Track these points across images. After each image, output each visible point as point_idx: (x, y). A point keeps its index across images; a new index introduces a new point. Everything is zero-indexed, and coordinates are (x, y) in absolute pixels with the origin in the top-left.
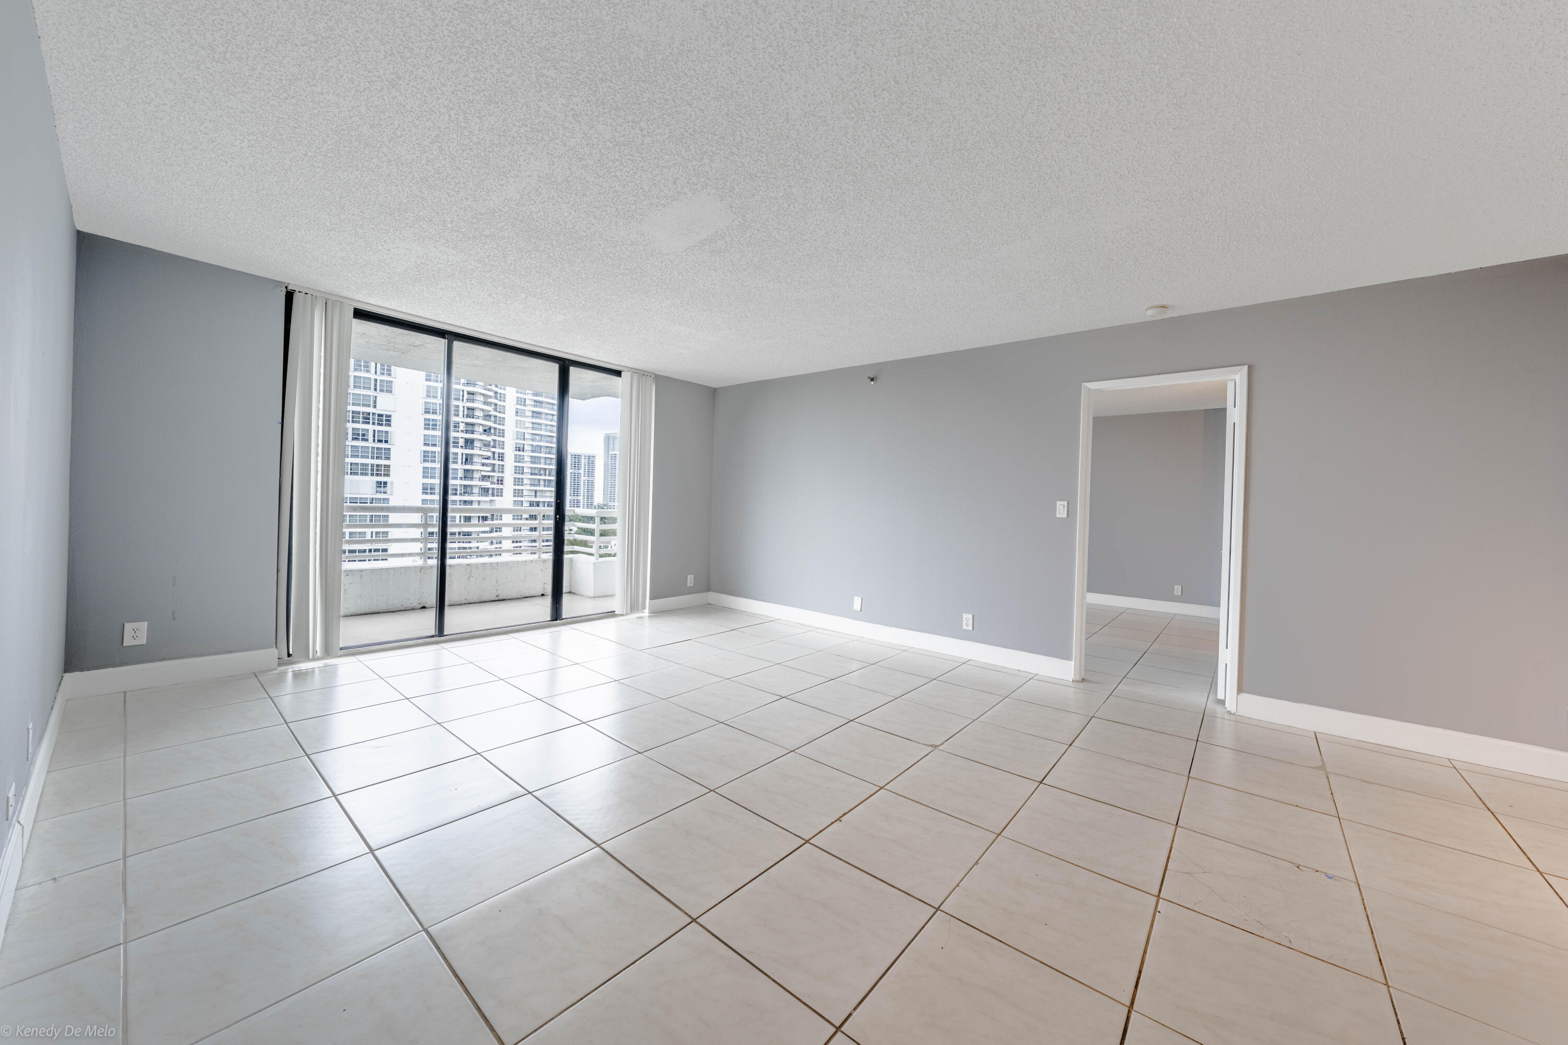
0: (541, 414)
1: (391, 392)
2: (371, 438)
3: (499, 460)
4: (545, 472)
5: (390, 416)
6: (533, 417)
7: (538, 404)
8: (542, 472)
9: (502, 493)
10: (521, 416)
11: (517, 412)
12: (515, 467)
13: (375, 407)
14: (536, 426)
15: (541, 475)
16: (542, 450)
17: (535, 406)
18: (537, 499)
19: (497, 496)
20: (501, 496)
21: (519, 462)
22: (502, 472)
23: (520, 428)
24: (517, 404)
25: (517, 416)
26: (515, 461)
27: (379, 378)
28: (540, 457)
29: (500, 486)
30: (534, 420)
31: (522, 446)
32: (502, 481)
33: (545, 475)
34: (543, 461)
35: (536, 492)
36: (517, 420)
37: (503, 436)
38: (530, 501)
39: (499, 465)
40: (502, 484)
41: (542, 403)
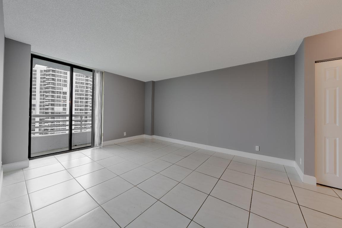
1: (67, 87)
2: (61, 98)
5: (66, 92)
13: (63, 90)
27: (63, 83)
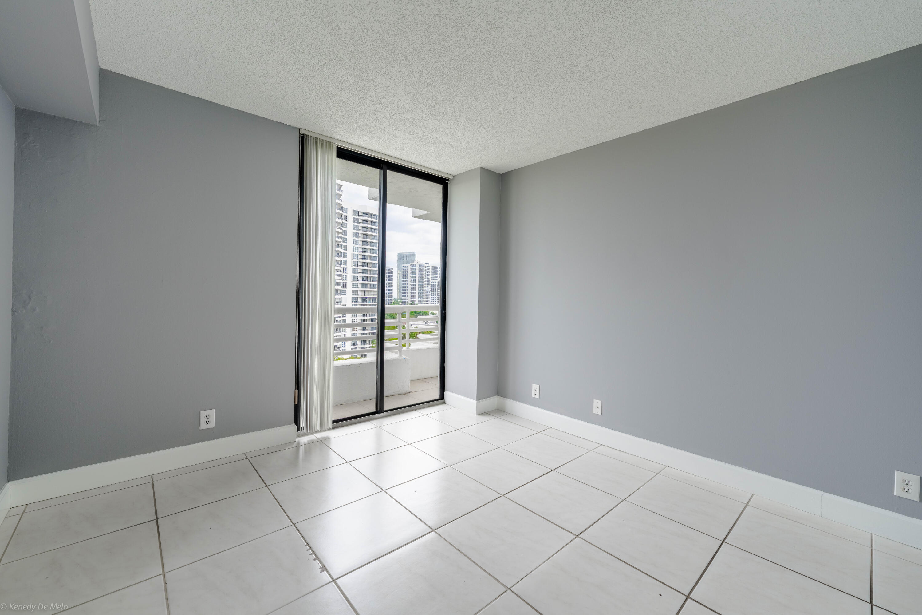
0: (368, 242)
3: (344, 272)
4: (371, 279)
6: (363, 244)
7: (366, 236)
8: (368, 279)
9: (345, 292)
10: (356, 244)
11: (353, 242)
12: (353, 276)
14: (365, 250)
15: (368, 281)
16: (368, 265)
17: (364, 238)
18: (366, 296)
19: (343, 294)
20: (345, 294)
21: (355, 273)
22: (346, 280)
23: (356, 251)
24: (354, 236)
25: (353, 244)
26: (353, 273)
28: (367, 270)
29: (344, 289)
30: (364, 247)
31: (357, 263)
32: (345, 285)
33: (370, 281)
34: (369, 272)
35: (365, 291)
36: (353, 247)
37: (346, 257)
38: (362, 298)
39: (344, 275)
40: (345, 287)
41: (368, 235)
